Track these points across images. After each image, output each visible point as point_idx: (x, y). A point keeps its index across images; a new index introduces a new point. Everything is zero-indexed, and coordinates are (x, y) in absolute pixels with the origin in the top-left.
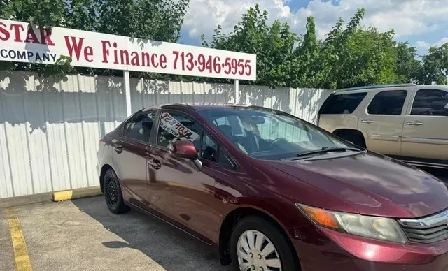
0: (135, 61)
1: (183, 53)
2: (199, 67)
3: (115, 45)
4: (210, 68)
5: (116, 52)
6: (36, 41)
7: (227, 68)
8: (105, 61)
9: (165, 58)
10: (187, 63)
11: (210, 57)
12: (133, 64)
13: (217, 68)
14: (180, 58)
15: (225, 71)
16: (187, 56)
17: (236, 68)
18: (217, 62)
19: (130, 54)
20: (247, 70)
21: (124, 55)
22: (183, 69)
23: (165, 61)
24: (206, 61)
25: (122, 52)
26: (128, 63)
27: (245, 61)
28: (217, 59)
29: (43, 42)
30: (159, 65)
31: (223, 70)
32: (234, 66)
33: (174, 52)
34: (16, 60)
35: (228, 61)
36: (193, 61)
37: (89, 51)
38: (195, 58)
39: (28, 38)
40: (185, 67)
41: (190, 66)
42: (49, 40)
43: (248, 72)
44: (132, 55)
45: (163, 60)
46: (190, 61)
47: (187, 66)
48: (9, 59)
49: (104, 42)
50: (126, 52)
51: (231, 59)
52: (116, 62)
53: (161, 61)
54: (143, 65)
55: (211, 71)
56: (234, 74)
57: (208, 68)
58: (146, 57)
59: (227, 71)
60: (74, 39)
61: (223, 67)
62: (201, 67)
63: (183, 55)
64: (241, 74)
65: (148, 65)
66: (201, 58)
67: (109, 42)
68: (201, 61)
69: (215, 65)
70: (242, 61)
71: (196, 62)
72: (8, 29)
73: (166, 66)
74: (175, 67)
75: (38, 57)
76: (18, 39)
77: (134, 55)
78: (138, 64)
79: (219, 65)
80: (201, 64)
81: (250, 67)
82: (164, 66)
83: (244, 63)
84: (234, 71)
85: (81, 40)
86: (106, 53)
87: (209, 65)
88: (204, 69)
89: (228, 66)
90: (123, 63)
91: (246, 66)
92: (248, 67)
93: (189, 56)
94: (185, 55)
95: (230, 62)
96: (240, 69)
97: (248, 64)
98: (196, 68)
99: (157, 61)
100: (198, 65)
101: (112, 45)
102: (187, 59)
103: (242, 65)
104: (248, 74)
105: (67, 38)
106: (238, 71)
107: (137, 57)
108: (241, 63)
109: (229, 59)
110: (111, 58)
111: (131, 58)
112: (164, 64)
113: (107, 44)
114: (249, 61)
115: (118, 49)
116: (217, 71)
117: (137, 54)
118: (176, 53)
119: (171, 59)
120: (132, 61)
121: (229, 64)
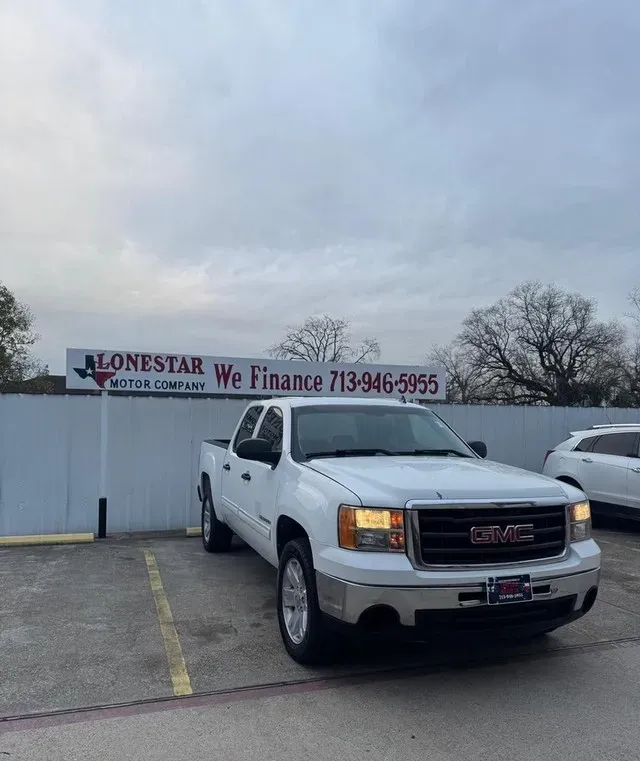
0: (286, 385)
1: (343, 372)
2: (363, 388)
3: (265, 369)
4: (378, 388)
5: (265, 376)
6: (187, 371)
7: (402, 386)
8: (253, 386)
9: (321, 379)
10: (347, 383)
11: (379, 375)
12: (283, 388)
13: (388, 386)
14: (339, 379)
15: (400, 390)
16: (348, 375)
17: (415, 386)
18: (388, 379)
19: (280, 378)
20: (432, 387)
21: (274, 379)
22: (343, 390)
23: (321, 383)
24: (373, 380)
25: (272, 376)
26: (277, 388)
27: (428, 377)
28: (388, 376)
29: (194, 372)
30: (313, 388)
31: (395, 388)
32: (413, 382)
33: (332, 372)
34: (168, 390)
35: (404, 378)
36: (356, 380)
37: (237, 378)
38: (359, 377)
39: (180, 368)
40: (346, 389)
41: (351, 387)
42: (200, 369)
43: (433, 390)
44: (282, 378)
45: (318, 382)
46: (352, 381)
47: (348, 387)
48: (161, 390)
49: (253, 368)
50: (277, 376)
51: (409, 375)
52: (265, 387)
53: (316, 383)
54: (295, 389)
55: (379, 391)
57: (374, 387)
58: (298, 379)
59: (403, 390)
60: (223, 366)
61: (396, 383)
62: (366, 388)
63: (343, 374)
64: (423, 392)
65: (301, 389)
66: (367, 376)
67: (258, 367)
68: (367, 380)
69: (385, 384)
70: (425, 376)
71: (359, 381)
72: (163, 361)
73: (321, 389)
74: (332, 389)
75: (188, 387)
76: (171, 370)
77: (285, 378)
78: (289, 388)
79: (390, 383)
80: (366, 383)
81: (436, 383)
82: (319, 389)
83: (427, 379)
84: (412, 390)
85: (231, 367)
86: (254, 377)
87: (376, 384)
88: (369, 389)
89: (403, 383)
90: (272, 388)
91: (430, 382)
92: (433, 384)
93: (351, 376)
94: (346, 374)
95: (407, 379)
96: (421, 386)
97: (432, 379)
98: (359, 388)
99: (311, 383)
100: (363, 384)
101: (262, 369)
102: (347, 379)
103: (424, 382)
104: (434, 392)
105: (216, 366)
106: (418, 389)
107: (288, 380)
108: (422, 379)
109: (406, 375)
110: (259, 383)
111: (281, 382)
112: (318, 387)
113: (256, 369)
114: (435, 376)
115: (268, 374)
116: (388, 390)
117: (288, 377)
118: (335, 373)
119: (327, 379)
120: (283, 385)
121: (404, 381)
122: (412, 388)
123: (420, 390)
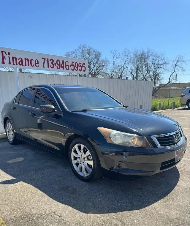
0: (21, 63)
1: (48, 59)
2: (57, 67)
3: (9, 54)
4: (63, 67)
5: (9, 58)
7: (73, 67)
8: (3, 63)
10: (50, 64)
11: (63, 61)
12: (20, 65)
13: (67, 67)
14: (46, 62)
15: (72, 69)
16: (50, 60)
17: (77, 68)
18: (67, 64)
19: (18, 59)
20: (83, 68)
21: (15, 59)
22: (48, 67)
23: (38, 63)
24: (61, 64)
25: (13, 58)
26: (17, 64)
28: (67, 62)
30: (35, 65)
31: (70, 68)
32: (77, 66)
33: (43, 58)
35: (73, 64)
36: (54, 63)
41: (52, 66)
43: (84, 70)
44: (19, 59)
45: (37, 62)
46: (52, 63)
47: (50, 66)
49: (2, 52)
50: (16, 58)
51: (75, 63)
52: (10, 63)
53: (36, 64)
54: (26, 65)
55: (64, 69)
56: (77, 70)
57: (62, 67)
58: (27, 61)
59: (73, 69)
61: (70, 67)
62: (58, 67)
63: (48, 60)
64: (81, 71)
65: (29, 65)
66: (58, 62)
67: (5, 52)
68: (58, 63)
69: (66, 66)
70: (80, 63)
71: (55, 65)
73: (38, 66)
74: (44, 67)
77: (20, 60)
78: (23, 65)
80: (58, 65)
82: (37, 66)
83: (81, 65)
84: (76, 69)
86: (3, 58)
87: (62, 66)
88: (60, 68)
89: (73, 66)
90: (14, 64)
91: (83, 67)
92: (84, 67)
93: (52, 60)
94: (49, 60)
95: (74, 64)
96: (80, 68)
97: (84, 65)
98: (55, 67)
99: (33, 63)
101: (7, 54)
102: (50, 62)
103: (81, 66)
104: (84, 71)
106: (78, 69)
107: (22, 60)
108: (80, 65)
109: (74, 62)
110: (6, 61)
111: (18, 61)
112: (37, 65)
113: (4, 53)
115: (11, 56)
116: (67, 69)
117: (22, 59)
118: (44, 59)
119: (41, 62)
120: (19, 63)
121: (73, 65)
122: (76, 68)
123: (79, 70)
